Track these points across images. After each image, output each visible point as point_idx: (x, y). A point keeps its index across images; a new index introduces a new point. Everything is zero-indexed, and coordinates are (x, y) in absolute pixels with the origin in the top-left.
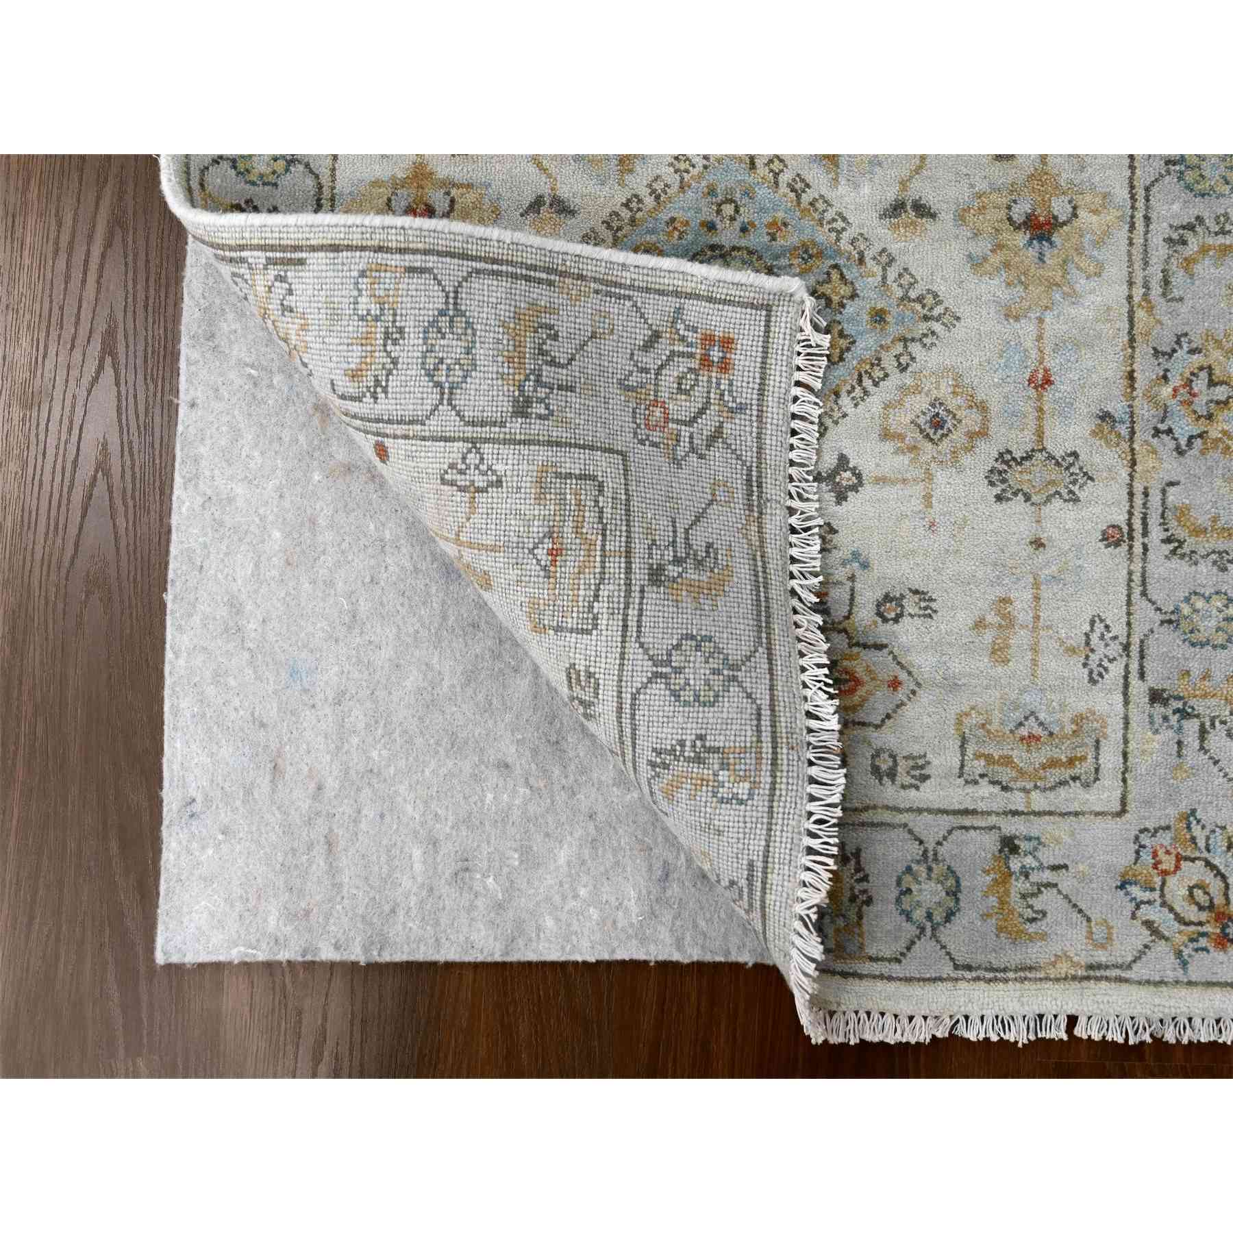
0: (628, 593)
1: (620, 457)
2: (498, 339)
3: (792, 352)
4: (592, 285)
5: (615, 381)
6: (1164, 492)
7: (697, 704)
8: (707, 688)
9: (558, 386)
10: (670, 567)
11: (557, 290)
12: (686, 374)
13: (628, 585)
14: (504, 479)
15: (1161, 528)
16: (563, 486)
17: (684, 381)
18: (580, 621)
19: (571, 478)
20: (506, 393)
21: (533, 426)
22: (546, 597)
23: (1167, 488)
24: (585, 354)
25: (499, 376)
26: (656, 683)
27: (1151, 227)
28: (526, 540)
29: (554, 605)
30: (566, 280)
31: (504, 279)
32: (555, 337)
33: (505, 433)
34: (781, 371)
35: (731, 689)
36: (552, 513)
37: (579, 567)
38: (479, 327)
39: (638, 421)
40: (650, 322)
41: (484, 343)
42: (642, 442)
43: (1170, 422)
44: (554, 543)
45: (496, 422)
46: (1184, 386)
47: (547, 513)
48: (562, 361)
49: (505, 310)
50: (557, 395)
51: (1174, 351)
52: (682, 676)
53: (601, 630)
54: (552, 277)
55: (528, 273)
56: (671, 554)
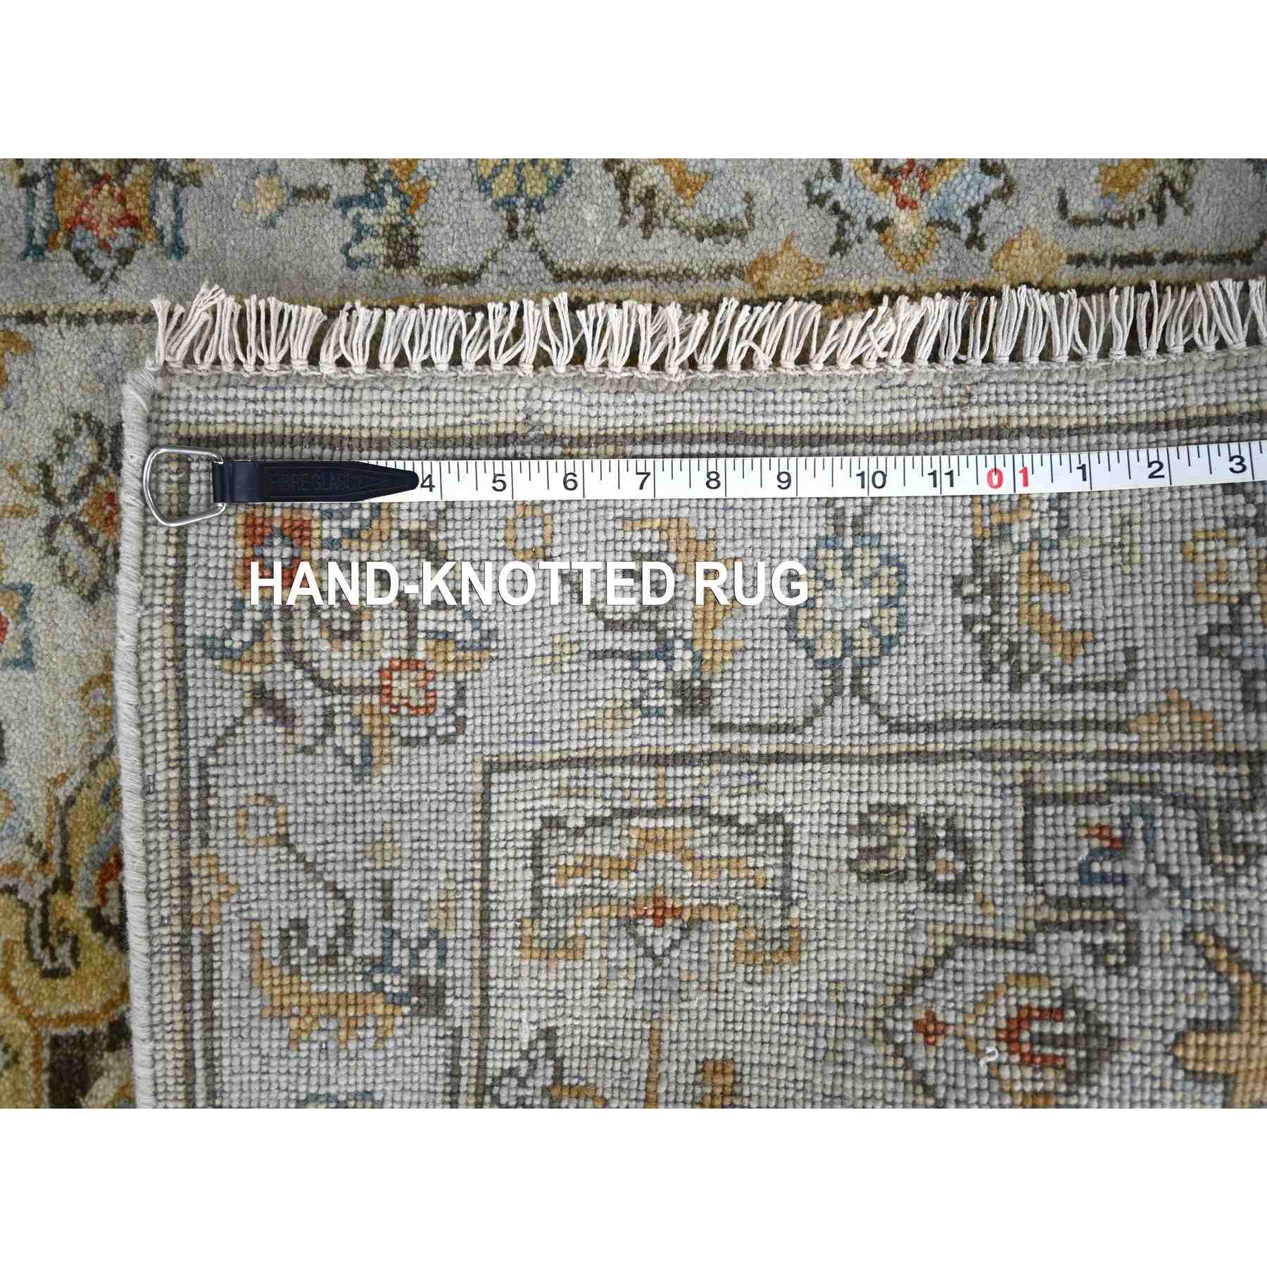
0: (722, 756)
1: (495, 778)
2: (320, 1050)
3: (258, 378)
4: (194, 853)
5: (358, 788)
6: (1077, 222)
7: (903, 601)
8: (876, 583)
9: (384, 918)
10: (678, 667)
11: (216, 929)
12: (322, 621)
13: (711, 757)
14: (543, 1026)
15: (1139, 225)
16: (553, 903)
17: (336, 626)
18: (771, 851)
19: (540, 888)
20: (407, 1032)
21: (458, 973)
22: (734, 925)
23: (1072, 214)
24: (320, 859)
25: (380, 1045)
26: (870, 685)
27: (625, 266)
28: (641, 974)
29: (746, 907)
30: (195, 910)
31: (216, 1045)
32: (300, 925)
33: (471, 1027)
34: (293, 400)
35: (876, 530)
36: (597, 922)
37: (683, 860)
38: (302, 1089)
39: (423, 732)
40: (238, 713)
41: (328, 1077)
42: (461, 723)
43: (959, 213)
44: (645, 916)
45: (453, 1048)
46: (896, 185)
47: (596, 932)
48: (341, 912)
49: (270, 1039)
50: (401, 920)
51: (836, 208)
52: (857, 635)
53: (785, 806)
54: (196, 942)
55: (197, 996)
56: (653, 664)
